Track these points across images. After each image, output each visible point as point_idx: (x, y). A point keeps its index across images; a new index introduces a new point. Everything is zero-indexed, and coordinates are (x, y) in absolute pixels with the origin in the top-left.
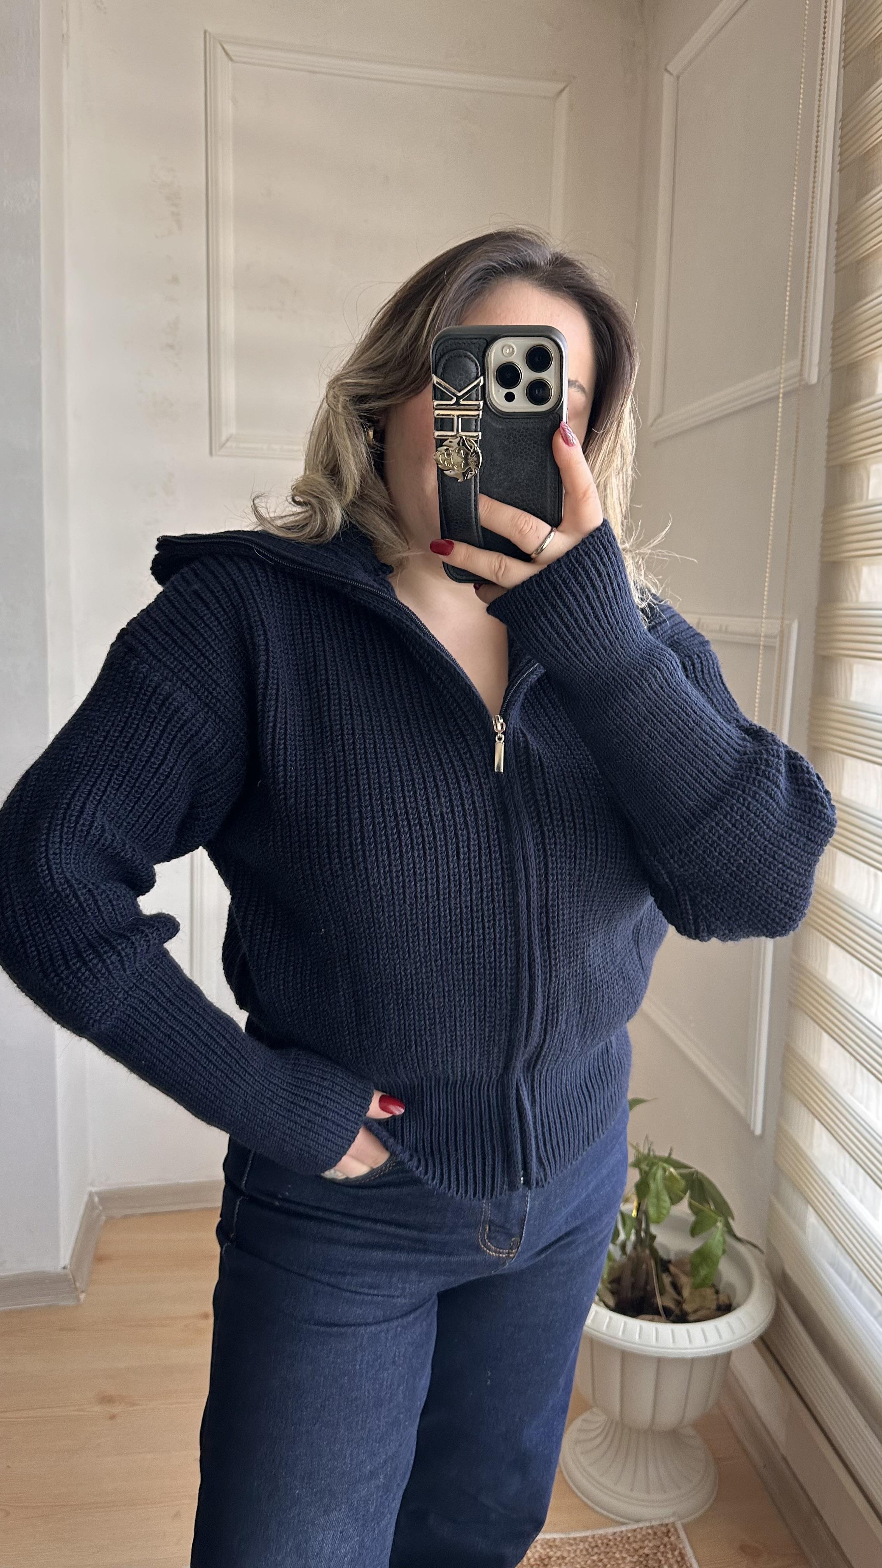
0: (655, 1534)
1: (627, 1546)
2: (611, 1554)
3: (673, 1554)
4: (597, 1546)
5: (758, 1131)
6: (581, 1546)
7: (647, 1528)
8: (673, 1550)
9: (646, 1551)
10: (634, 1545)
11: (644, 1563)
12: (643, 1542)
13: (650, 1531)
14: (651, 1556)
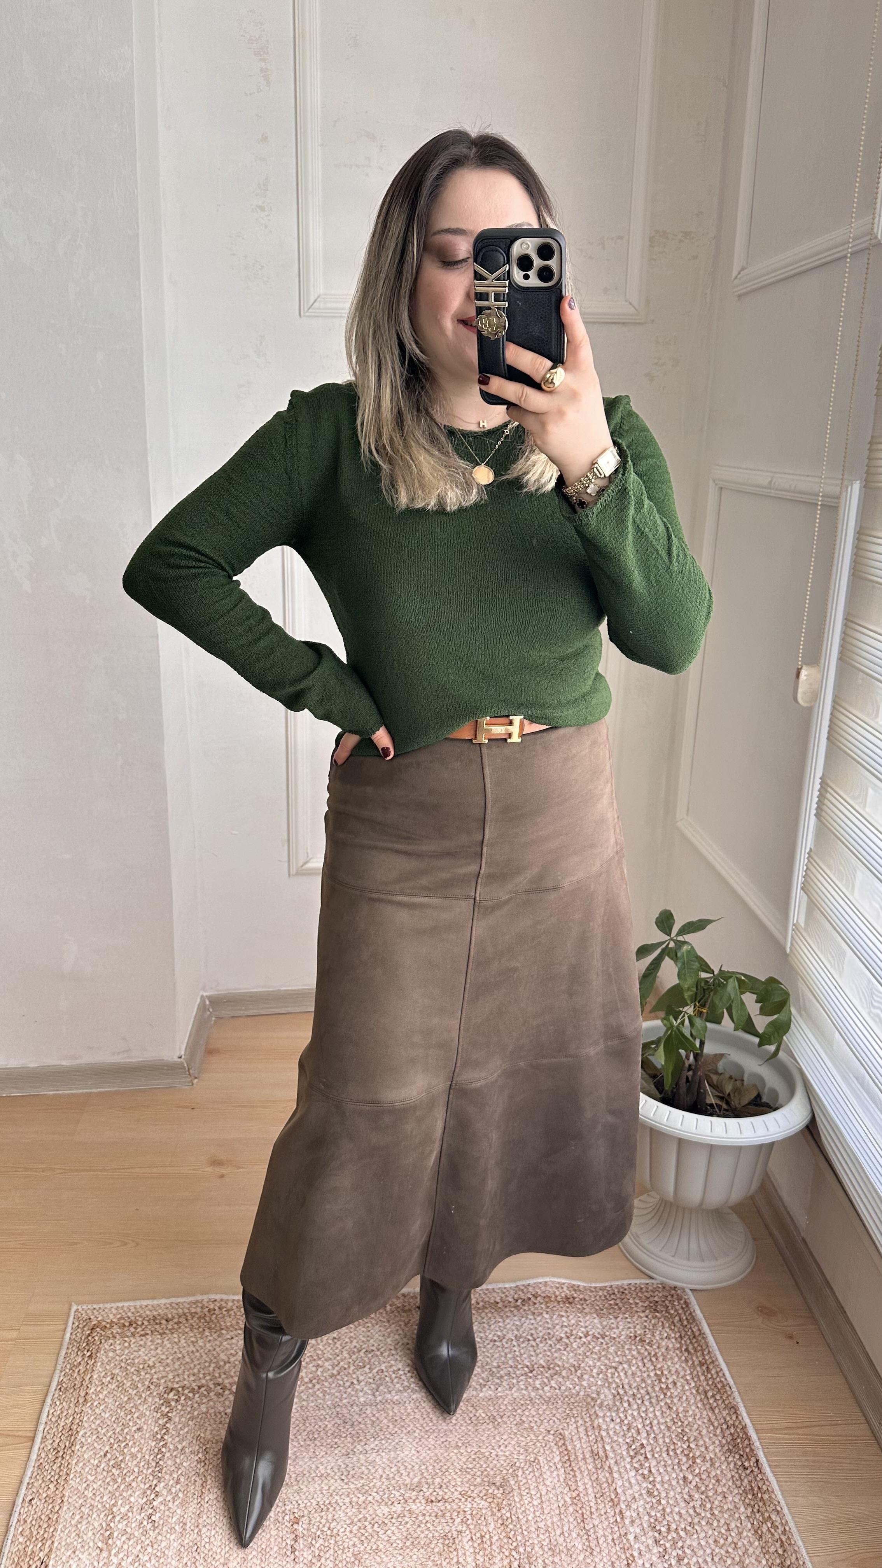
1: (639, 1295)
2: (625, 1300)
3: (679, 1303)
4: (614, 1294)
6: (600, 1293)
8: (679, 1299)
9: (656, 1299)
10: (646, 1294)
11: (654, 1307)
12: (654, 1292)
14: (660, 1303)
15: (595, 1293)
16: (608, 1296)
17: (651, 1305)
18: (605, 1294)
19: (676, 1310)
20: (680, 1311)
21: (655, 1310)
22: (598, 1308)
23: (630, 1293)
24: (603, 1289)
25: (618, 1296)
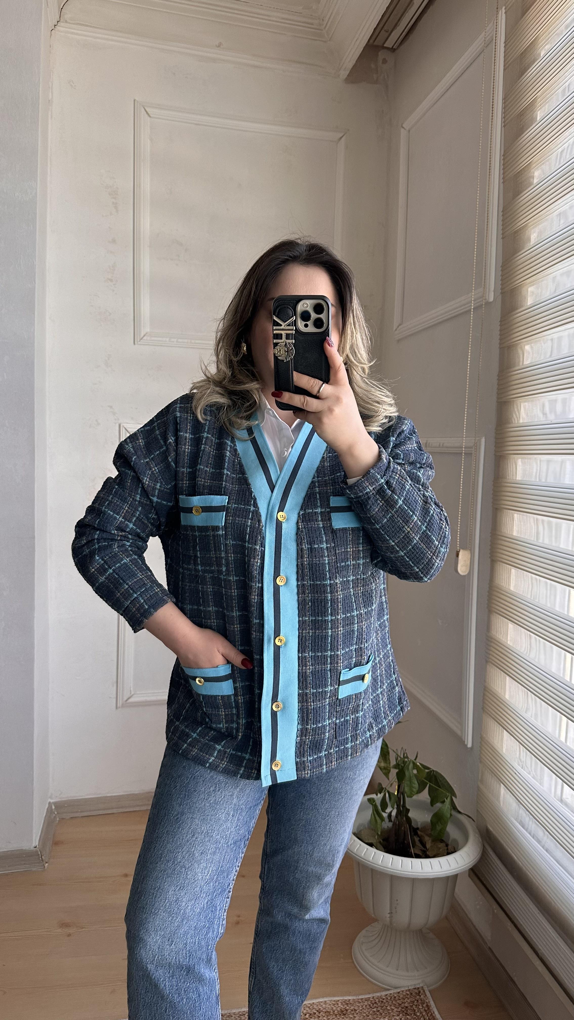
0: (411, 994)
1: (394, 1002)
2: (384, 1007)
3: (422, 1006)
5: (470, 745)
6: (366, 1004)
7: (406, 990)
8: (423, 1003)
9: (406, 1005)
10: (398, 1001)
13: (408, 993)
14: (409, 1007)
15: (362, 1004)
16: (372, 1005)
17: (403, 1010)
18: (369, 1003)
19: (421, 1013)
20: (424, 1013)
21: (406, 1014)
22: (365, 1015)
23: (387, 1001)
24: (368, 1000)
25: (379, 1004)
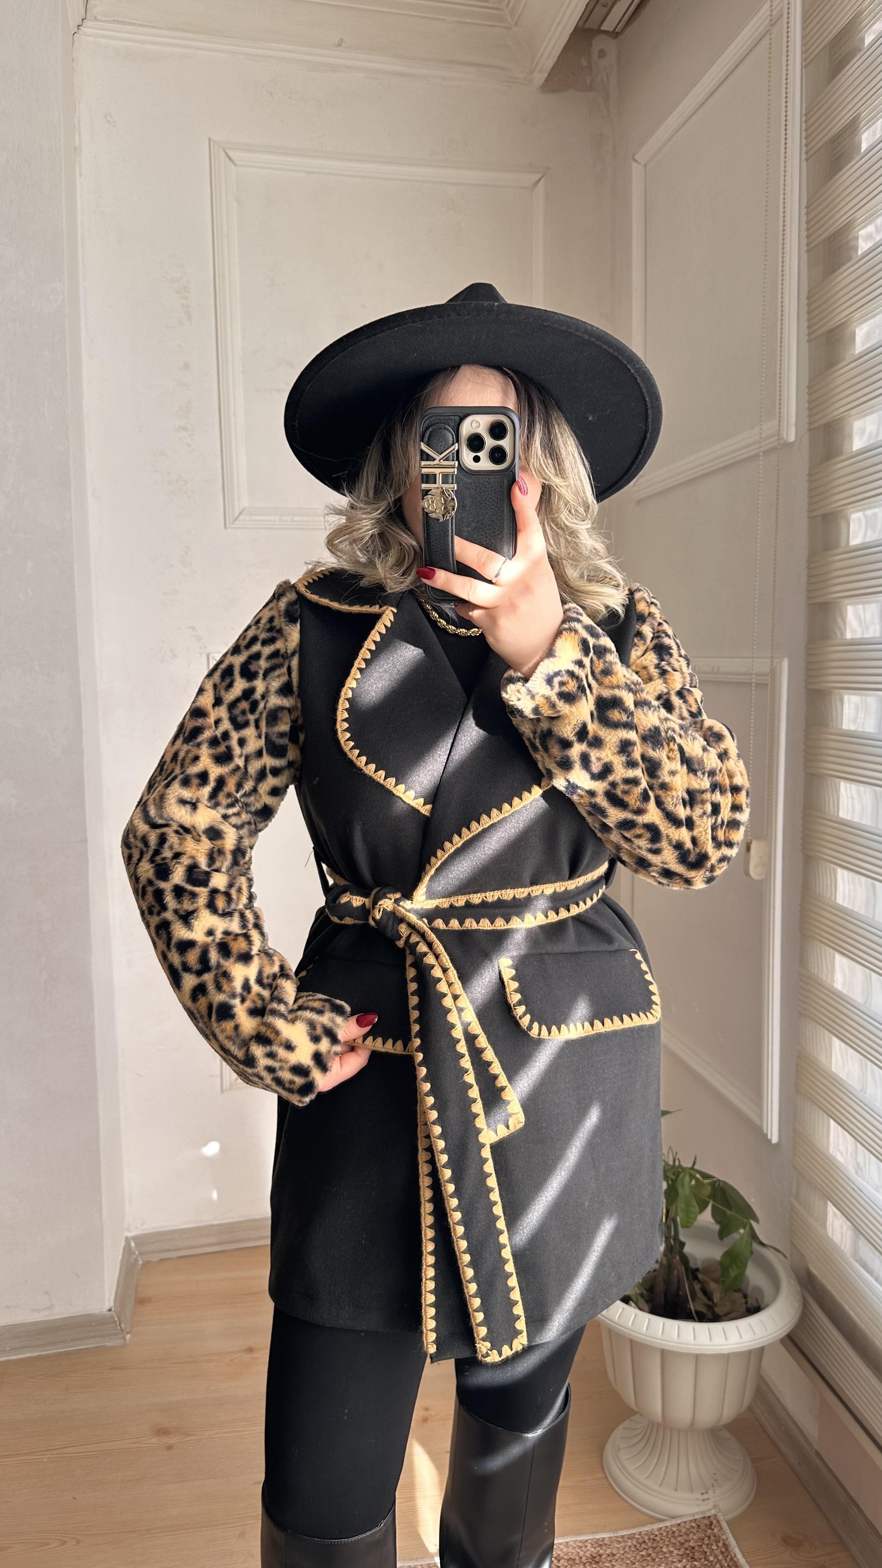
0: (699, 1526)
1: (672, 1540)
2: (658, 1549)
3: (717, 1546)
4: (644, 1542)
5: (775, 1140)
6: (629, 1544)
7: (691, 1521)
8: (717, 1541)
9: (692, 1544)
10: (679, 1539)
12: (688, 1535)
13: (694, 1525)
14: (697, 1548)
15: (623, 1544)
16: (638, 1545)
17: (687, 1552)
18: (635, 1543)
19: (716, 1556)
20: (720, 1557)
21: (692, 1558)
23: (662, 1539)
24: (631, 1537)
25: (649, 1544)
